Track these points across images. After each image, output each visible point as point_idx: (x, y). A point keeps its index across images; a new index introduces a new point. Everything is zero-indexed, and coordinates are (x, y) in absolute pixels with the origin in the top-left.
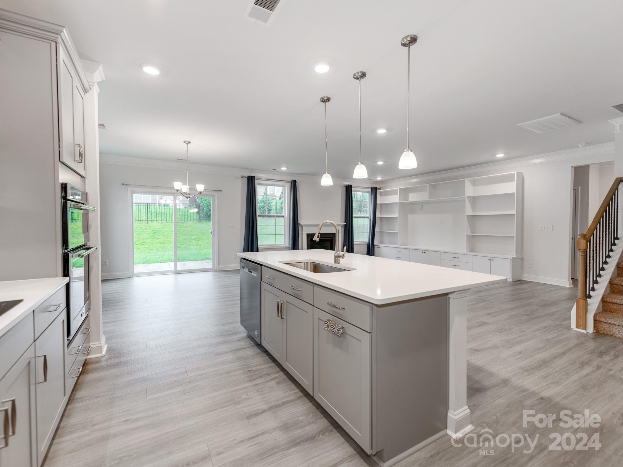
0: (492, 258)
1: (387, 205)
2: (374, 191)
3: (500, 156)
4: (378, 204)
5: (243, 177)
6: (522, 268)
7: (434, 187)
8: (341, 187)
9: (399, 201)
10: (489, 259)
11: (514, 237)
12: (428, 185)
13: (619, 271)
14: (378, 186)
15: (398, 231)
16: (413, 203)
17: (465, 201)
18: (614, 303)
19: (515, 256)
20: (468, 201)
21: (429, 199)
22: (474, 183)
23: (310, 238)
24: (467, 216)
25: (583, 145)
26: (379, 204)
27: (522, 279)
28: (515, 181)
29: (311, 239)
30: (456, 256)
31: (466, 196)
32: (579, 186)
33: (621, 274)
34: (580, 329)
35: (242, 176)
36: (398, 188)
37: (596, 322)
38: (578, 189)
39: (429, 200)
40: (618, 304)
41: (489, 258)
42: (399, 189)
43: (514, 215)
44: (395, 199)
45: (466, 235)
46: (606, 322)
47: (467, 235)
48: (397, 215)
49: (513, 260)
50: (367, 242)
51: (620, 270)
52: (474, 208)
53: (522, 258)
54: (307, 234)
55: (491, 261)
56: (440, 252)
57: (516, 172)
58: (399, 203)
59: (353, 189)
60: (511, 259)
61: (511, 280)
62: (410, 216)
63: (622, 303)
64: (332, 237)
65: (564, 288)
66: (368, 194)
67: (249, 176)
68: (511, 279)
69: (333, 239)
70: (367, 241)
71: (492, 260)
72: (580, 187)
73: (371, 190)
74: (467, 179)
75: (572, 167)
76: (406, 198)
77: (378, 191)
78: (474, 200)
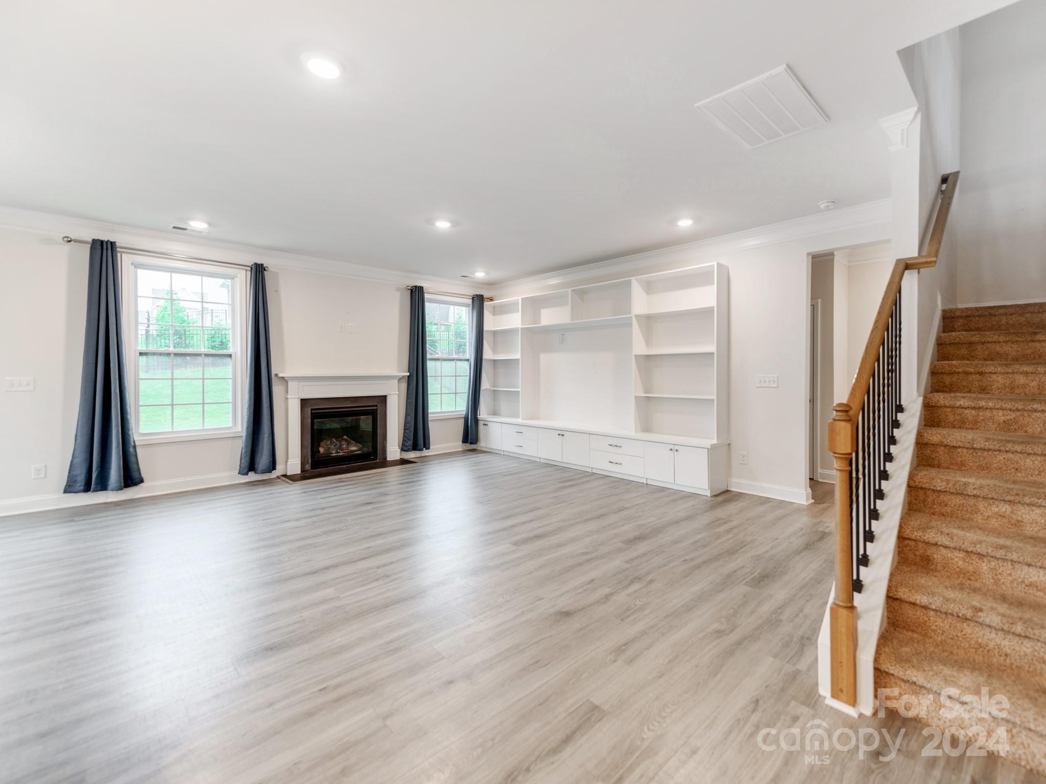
0: (676, 447)
1: (503, 332)
2: (476, 304)
3: (685, 223)
4: (487, 331)
5: (70, 241)
6: (729, 466)
7: (581, 294)
8: (398, 289)
9: (522, 325)
10: (671, 450)
11: (713, 400)
12: (569, 290)
13: (911, 495)
14: (486, 294)
15: (519, 390)
16: (547, 330)
17: (630, 325)
18: (914, 604)
19: (715, 442)
20: (636, 322)
21: (572, 320)
22: (649, 288)
23: (312, 410)
24: (635, 355)
25: (828, 204)
26: (491, 331)
27: (728, 489)
28: (714, 284)
29: (313, 412)
30: (614, 441)
31: (632, 315)
32: (818, 298)
33: (915, 504)
34: (841, 700)
35: (67, 237)
36: (520, 298)
37: (881, 677)
38: (817, 303)
39: (571, 322)
40: (925, 608)
41: (672, 447)
42: (522, 299)
43: (713, 353)
44: (514, 321)
45: (634, 398)
46: (905, 678)
47: (636, 397)
48: (517, 356)
49: (712, 450)
50: (464, 413)
51: (913, 494)
52: (648, 342)
53: (729, 444)
54: (302, 400)
55: (675, 452)
56: (590, 434)
57: (715, 263)
58: (521, 328)
59: (426, 296)
60: (708, 449)
61: (708, 494)
62: (544, 358)
63: (934, 607)
64: (376, 406)
65: (798, 509)
66: (464, 308)
67: (94, 241)
68: (709, 491)
69: (377, 409)
70: (463, 411)
71: (677, 450)
72: (819, 300)
73: (473, 302)
74: (636, 279)
75: (808, 254)
76: (536, 318)
77: (487, 304)
78: (649, 321)
